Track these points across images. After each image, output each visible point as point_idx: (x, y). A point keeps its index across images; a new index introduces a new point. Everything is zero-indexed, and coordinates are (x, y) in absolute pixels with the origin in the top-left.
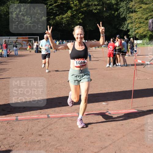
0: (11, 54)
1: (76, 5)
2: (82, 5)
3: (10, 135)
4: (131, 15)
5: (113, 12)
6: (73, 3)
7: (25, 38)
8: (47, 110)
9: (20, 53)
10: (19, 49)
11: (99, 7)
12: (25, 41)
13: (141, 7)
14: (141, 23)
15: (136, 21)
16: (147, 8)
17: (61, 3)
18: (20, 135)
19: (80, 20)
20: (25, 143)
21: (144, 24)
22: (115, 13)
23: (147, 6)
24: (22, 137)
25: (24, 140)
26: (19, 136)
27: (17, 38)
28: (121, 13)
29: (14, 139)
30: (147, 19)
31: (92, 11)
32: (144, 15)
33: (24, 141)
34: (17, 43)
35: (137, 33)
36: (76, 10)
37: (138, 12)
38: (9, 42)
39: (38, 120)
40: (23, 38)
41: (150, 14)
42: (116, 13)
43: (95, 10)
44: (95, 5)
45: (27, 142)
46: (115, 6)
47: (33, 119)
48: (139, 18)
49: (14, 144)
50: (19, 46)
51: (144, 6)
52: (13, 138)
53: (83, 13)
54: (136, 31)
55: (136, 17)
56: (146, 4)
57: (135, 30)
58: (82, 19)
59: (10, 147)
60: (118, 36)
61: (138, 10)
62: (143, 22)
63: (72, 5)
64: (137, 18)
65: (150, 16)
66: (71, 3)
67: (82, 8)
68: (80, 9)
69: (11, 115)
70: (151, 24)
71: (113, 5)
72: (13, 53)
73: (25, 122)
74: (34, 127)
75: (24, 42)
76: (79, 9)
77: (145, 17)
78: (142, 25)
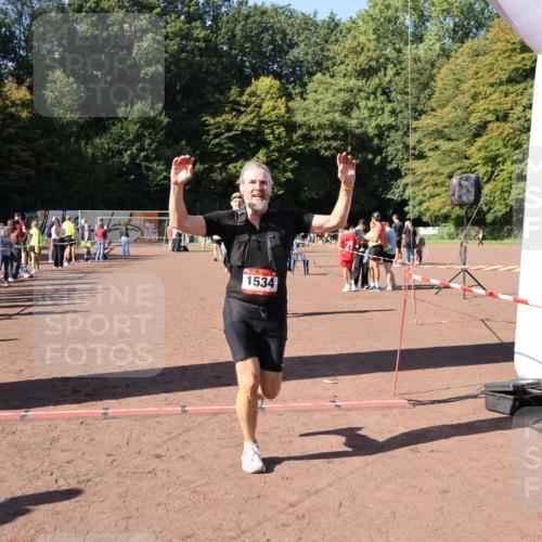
0: (112, 252)
1: (278, 138)
2: (295, 136)
3: (84, 453)
5: (370, 156)
6: (273, 133)
7: (152, 215)
8: (182, 394)
9: (134, 250)
10: (135, 242)
11: (335, 144)
12: (151, 221)
13: (437, 148)
14: (436, 185)
15: (425, 179)
16: (452, 150)
17: (242, 131)
18: (108, 455)
19: (289, 175)
20: (119, 474)
21: (444, 189)
22: (375, 158)
23: (452, 144)
24: (111, 459)
25: (116, 466)
26: (106, 458)
27: (131, 215)
28: (389, 157)
29: (91, 465)
30: (450, 176)
31: (317, 151)
32: (444, 166)
33: (117, 470)
34: (130, 227)
35: (427, 209)
36: (279, 150)
37: (431, 160)
38: (113, 223)
39: (158, 419)
40: (146, 215)
41: (457, 165)
42: (379, 158)
43: (326, 149)
44: (326, 138)
45: (124, 471)
46: (376, 141)
47: (146, 416)
48: (432, 174)
49: (90, 476)
50: (134, 235)
51: (445, 145)
52: (91, 461)
53: (294, 156)
54: (425, 205)
55: (425, 170)
56: (449, 139)
57: (421, 203)
58: (292, 171)
59: (79, 482)
60: (376, 214)
61: (431, 153)
63: (270, 138)
64: (427, 174)
65: (460, 168)
66: (268, 131)
67: (294, 145)
68: (289, 147)
69: (94, 403)
70: (457, 189)
71: (371, 139)
72: (118, 251)
73: (126, 422)
74: (144, 434)
75: (148, 224)
76: (287, 146)
77: (446, 170)
78: (438, 190)
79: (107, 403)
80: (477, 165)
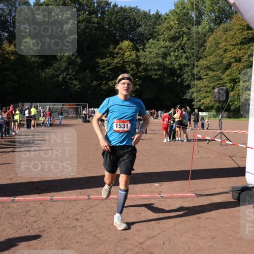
1: (132, 70)
2: (140, 69)
3: (42, 218)
4: (196, 82)
5: (176, 79)
6: (130, 67)
7: (73, 105)
8: (88, 190)
9: (64, 122)
10: (65, 118)
11: (159, 73)
12: (72, 108)
13: (207, 75)
14: (207, 92)
15: (202, 90)
16: (214, 76)
17: (115, 66)
19: (137, 87)
20: (58, 228)
21: (211, 94)
22: (178, 79)
23: (215, 73)
24: (55, 220)
25: (57, 224)
26: (52, 220)
27: (63, 105)
28: (185, 79)
30: (214, 88)
31: (151, 76)
32: (211, 83)
33: (57, 226)
35: (203, 103)
37: (204, 80)
38: (54, 109)
39: (77, 202)
40: (70, 105)
41: (218, 83)
42: (180, 79)
43: (155, 75)
44: (155, 70)
45: (61, 226)
46: (178, 71)
47: (71, 200)
48: (205, 87)
49: (45, 228)
50: (65, 114)
51: (211, 73)
52: (45, 222)
53: (140, 78)
55: (202, 85)
56: (213, 71)
57: (200, 101)
58: (139, 85)
59: (40, 232)
60: (178, 106)
61: (204, 77)
62: (210, 92)
63: (128, 69)
64: (203, 87)
65: (218, 84)
66: (127, 66)
67: (140, 73)
68: (138, 73)
69: (46, 194)
70: (217, 94)
71: (176, 70)
72: (57, 122)
73: (62, 203)
74: (71, 209)
75: (71, 110)
76: (136, 73)
77: (212, 85)
78: (208, 94)
79: (52, 194)
80: (226, 83)
